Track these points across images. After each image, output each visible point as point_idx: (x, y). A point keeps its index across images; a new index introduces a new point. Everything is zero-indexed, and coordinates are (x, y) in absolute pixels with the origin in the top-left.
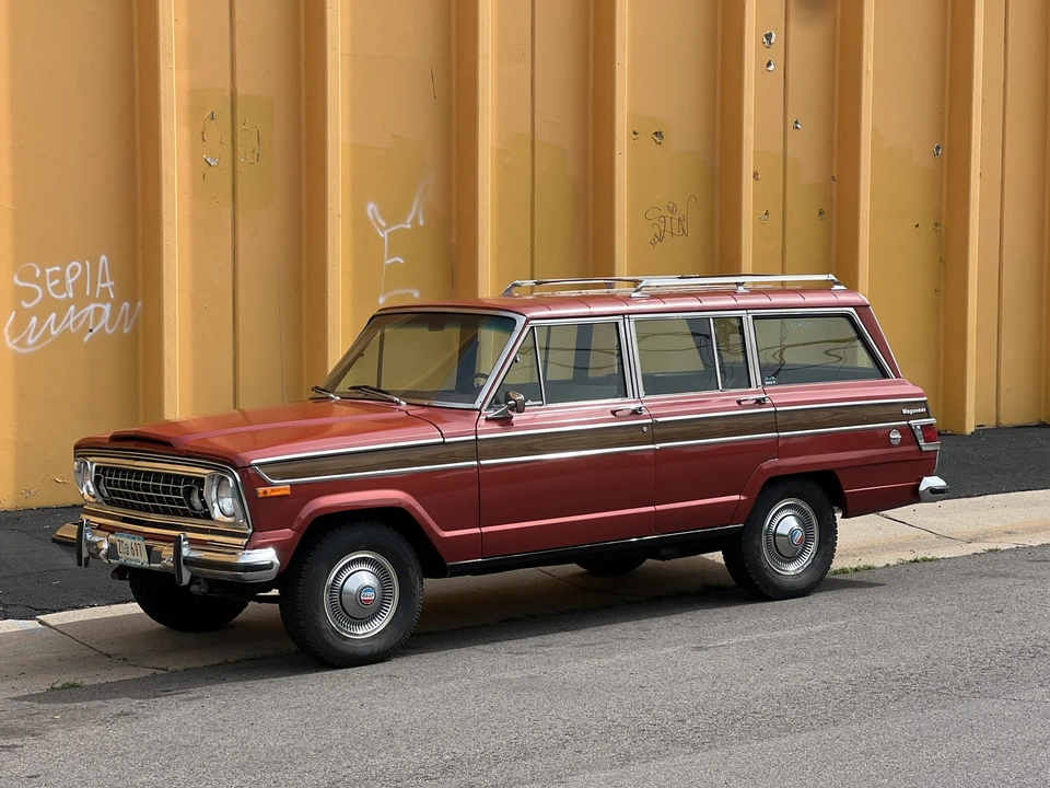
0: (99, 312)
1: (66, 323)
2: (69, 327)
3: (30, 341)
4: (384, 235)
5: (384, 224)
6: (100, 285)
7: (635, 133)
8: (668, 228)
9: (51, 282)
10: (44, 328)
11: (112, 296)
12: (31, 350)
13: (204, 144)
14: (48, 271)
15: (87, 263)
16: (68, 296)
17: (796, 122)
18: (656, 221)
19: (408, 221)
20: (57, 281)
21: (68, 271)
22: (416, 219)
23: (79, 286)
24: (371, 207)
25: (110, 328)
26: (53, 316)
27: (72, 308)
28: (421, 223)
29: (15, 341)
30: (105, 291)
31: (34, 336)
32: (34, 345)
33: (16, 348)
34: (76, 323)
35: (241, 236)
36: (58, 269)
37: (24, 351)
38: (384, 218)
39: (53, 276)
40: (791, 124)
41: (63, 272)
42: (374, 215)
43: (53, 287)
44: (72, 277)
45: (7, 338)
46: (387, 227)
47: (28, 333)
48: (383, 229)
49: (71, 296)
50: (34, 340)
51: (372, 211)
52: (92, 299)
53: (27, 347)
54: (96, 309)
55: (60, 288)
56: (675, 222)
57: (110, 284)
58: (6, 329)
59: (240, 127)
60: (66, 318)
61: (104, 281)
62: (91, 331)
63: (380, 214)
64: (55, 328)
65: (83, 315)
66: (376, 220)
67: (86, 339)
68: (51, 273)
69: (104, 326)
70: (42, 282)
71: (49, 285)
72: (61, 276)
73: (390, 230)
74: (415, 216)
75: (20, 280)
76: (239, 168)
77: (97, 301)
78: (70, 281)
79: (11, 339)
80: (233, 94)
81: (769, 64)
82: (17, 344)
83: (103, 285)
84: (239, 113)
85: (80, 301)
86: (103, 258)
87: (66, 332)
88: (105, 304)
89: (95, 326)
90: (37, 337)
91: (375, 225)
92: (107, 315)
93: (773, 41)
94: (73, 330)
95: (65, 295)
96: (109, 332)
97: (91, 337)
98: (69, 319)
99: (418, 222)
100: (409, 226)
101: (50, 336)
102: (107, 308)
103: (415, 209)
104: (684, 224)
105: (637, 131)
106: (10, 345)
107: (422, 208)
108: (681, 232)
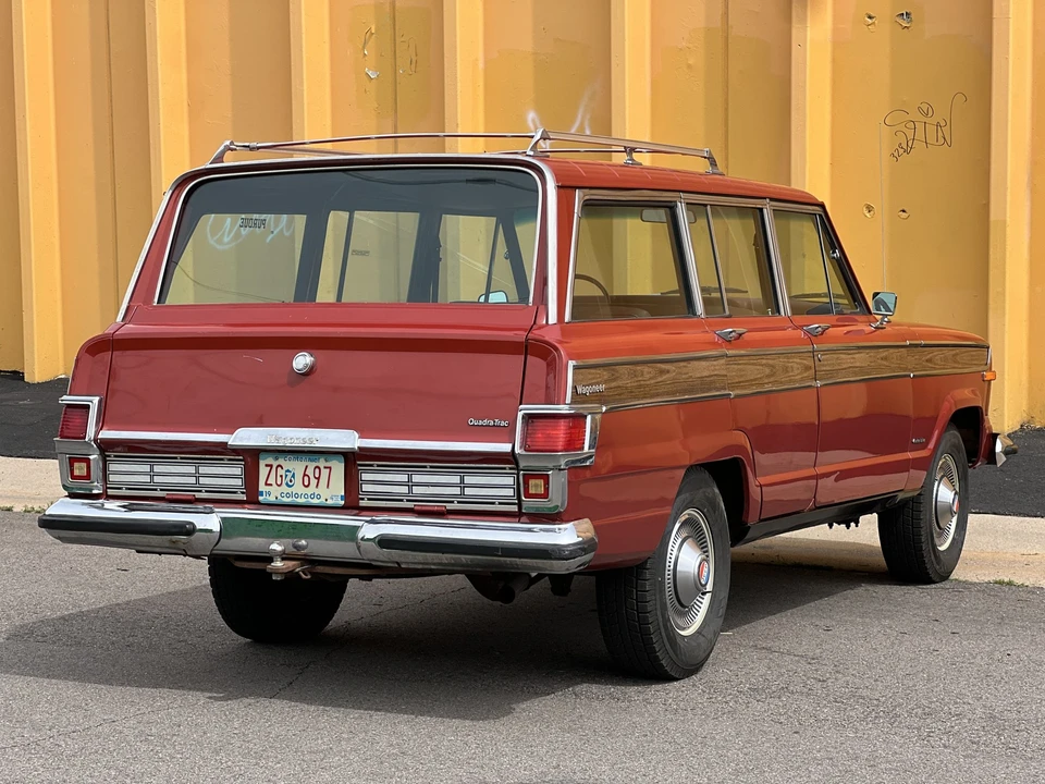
3: (226, 240)
7: (870, 17)
8: (920, 134)
10: (237, 229)
12: (227, 247)
13: (365, 58)
18: (902, 127)
19: (573, 131)
22: (582, 127)
24: (530, 115)
25: (287, 231)
28: (587, 132)
29: (215, 238)
31: (228, 236)
32: (228, 243)
33: (215, 245)
37: (222, 248)
42: (533, 123)
45: (209, 236)
47: (223, 234)
50: (229, 239)
53: (225, 244)
56: (931, 129)
59: (399, 40)
62: (272, 233)
63: (540, 123)
67: (268, 241)
69: (282, 230)
74: (580, 124)
76: (398, 78)
79: (212, 236)
80: (393, 7)
82: (216, 241)
84: (397, 26)
89: (275, 229)
90: (231, 237)
96: (285, 235)
97: (273, 238)
98: (254, 222)
99: (584, 132)
101: (241, 237)
103: (579, 117)
104: (946, 130)
105: (872, 14)
106: (212, 242)
107: (588, 117)
108: (941, 141)
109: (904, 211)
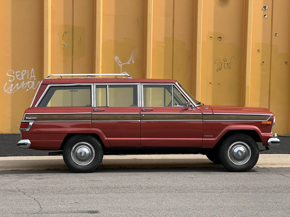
0: (31, 84)
4: (121, 66)
5: (120, 63)
6: (31, 76)
7: (211, 37)
8: (223, 66)
9: (17, 75)
10: (15, 87)
11: (35, 79)
13: (63, 40)
14: (17, 72)
15: (28, 70)
16: (22, 79)
17: (276, 34)
18: (219, 64)
19: (129, 62)
20: (19, 75)
21: (22, 73)
22: (131, 61)
23: (25, 77)
24: (116, 57)
25: (34, 88)
26: (18, 84)
27: (23, 82)
28: (133, 62)
29: (7, 90)
30: (33, 78)
31: (12, 89)
32: (12, 91)
33: (7, 92)
34: (24, 86)
35: (74, 65)
36: (19, 72)
38: (120, 61)
39: (18, 74)
40: (274, 34)
41: (21, 73)
43: (18, 77)
44: (23, 74)
46: (121, 64)
47: (10, 89)
48: (120, 64)
49: (23, 79)
51: (117, 59)
52: (29, 80)
53: (10, 92)
54: (30, 83)
55: (20, 77)
56: (226, 65)
57: (34, 76)
58: (4, 87)
59: (74, 35)
60: (21, 85)
61: (33, 75)
62: (29, 88)
63: (119, 60)
64: (18, 87)
65: (27, 84)
67: (27, 90)
68: (17, 73)
69: (32, 87)
70: (15, 75)
71: (17, 76)
72: (20, 74)
73: (123, 64)
74: (131, 60)
75: (8, 74)
76: (74, 46)
77: (30, 81)
78: (23, 75)
79: (6, 89)
80: (73, 26)
81: (265, 16)
82: (7, 91)
83: (32, 77)
84: (74, 31)
85: (26, 80)
86: (33, 69)
87: (21, 88)
88: (33, 81)
89: (30, 87)
90: (13, 89)
91: (118, 63)
92: (34, 84)
93: (266, 8)
94: (23, 88)
95: (21, 79)
98: (22, 85)
99: (132, 62)
100: (129, 63)
101: (17, 89)
102: (33, 82)
103: (131, 58)
104: (230, 65)
105: (212, 37)
106: (5, 91)
107: (134, 58)
108: (228, 68)
109: (219, 84)
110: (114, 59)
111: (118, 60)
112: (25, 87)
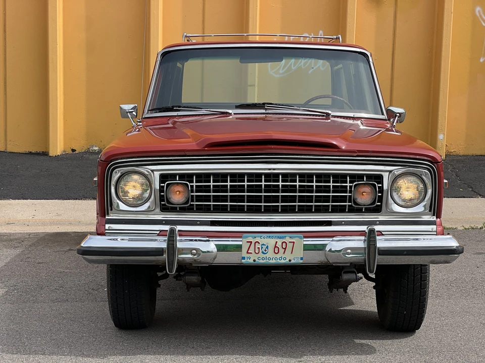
1: (299, 64)
2: (301, 66)
3: (281, 72)
10: (288, 65)
12: (280, 76)
24: (478, 9)
25: (323, 67)
26: (293, 60)
29: (273, 71)
31: (283, 69)
32: (283, 73)
33: (274, 75)
34: (305, 64)
35: (398, 23)
37: (278, 76)
42: (480, 14)
45: (269, 69)
47: (280, 68)
50: (283, 71)
51: (479, 11)
53: (279, 74)
62: (313, 68)
64: (294, 66)
66: (481, 16)
67: (310, 72)
69: (319, 67)
82: (274, 73)
86: (321, 31)
87: (299, 68)
89: (315, 66)
90: (285, 70)
91: (482, 22)
94: (303, 67)
96: (322, 69)
97: (313, 71)
98: (301, 62)
101: (291, 69)
106: (271, 73)
110: (474, 11)
111: (482, 14)
112: (306, 66)
